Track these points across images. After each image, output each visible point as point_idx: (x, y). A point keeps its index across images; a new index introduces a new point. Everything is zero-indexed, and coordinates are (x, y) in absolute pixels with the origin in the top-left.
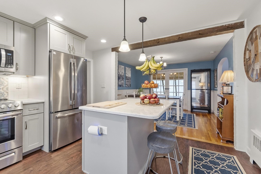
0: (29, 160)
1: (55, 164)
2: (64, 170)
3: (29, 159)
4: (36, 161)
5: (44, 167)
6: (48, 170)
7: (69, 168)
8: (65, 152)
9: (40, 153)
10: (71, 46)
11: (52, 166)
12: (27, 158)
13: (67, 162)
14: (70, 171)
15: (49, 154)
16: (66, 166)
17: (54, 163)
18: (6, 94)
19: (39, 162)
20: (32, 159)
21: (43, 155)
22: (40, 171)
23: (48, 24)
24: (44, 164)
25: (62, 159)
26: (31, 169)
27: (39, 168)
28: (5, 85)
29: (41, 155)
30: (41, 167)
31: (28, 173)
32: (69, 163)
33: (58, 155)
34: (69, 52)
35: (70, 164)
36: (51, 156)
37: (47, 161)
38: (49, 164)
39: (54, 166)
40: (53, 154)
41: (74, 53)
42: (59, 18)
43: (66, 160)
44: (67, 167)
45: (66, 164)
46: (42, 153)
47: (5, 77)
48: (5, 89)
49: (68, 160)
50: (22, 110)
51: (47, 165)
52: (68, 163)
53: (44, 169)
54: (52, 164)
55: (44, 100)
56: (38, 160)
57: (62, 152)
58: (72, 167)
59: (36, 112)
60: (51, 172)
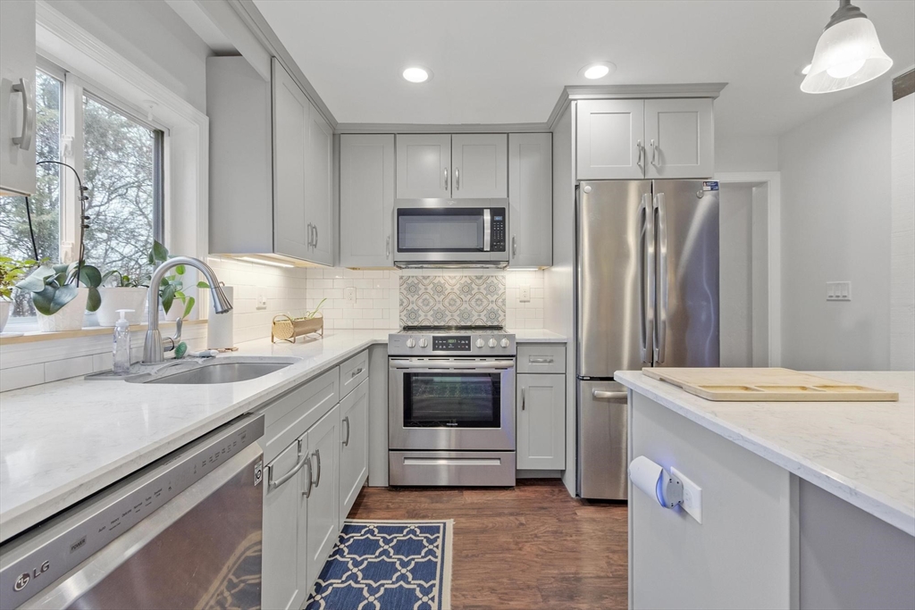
0: (527, 494)
1: (574, 541)
2: (591, 577)
3: (529, 493)
4: (540, 505)
5: (548, 531)
6: (552, 547)
7: (607, 580)
8: (617, 520)
9: (556, 490)
10: (648, 148)
11: (565, 542)
12: (526, 488)
13: (607, 557)
14: (605, 594)
15: (574, 504)
16: (602, 568)
17: (574, 538)
18: (502, 314)
19: (543, 512)
20: (533, 496)
21: (560, 497)
22: (536, 539)
23: (573, 103)
24: (551, 524)
25: (599, 538)
26: (522, 519)
27: (537, 528)
28: (500, 292)
29: (555, 497)
30: (542, 528)
31: (513, 525)
32: (612, 564)
33: (593, 520)
34: (640, 170)
35: (616, 570)
36: (577, 511)
37: (560, 520)
38: (561, 533)
39: (570, 544)
40: (582, 511)
41: (659, 171)
42: (597, 72)
43: (608, 549)
44: (602, 574)
45: (603, 563)
46: (560, 491)
47: (500, 274)
48: (500, 303)
49: (614, 552)
50: (514, 358)
51: (556, 532)
52: (609, 564)
53: (546, 538)
54: (568, 538)
55: (565, 337)
56: (545, 505)
57: (608, 515)
58: (615, 583)
59: (545, 367)
60: (556, 559)
